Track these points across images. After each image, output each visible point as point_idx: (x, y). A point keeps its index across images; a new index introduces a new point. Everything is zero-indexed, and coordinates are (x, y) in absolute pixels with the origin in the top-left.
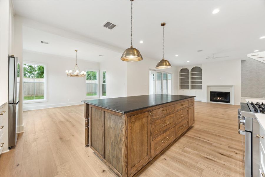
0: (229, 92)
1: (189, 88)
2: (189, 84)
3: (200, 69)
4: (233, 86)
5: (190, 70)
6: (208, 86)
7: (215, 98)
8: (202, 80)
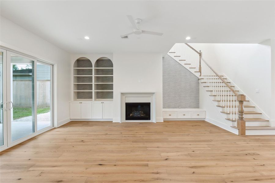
0: (150, 103)
1: (91, 98)
2: (92, 89)
3: (109, 63)
4: (154, 93)
5: (93, 63)
6: (122, 94)
7: (131, 113)
8: (113, 82)
